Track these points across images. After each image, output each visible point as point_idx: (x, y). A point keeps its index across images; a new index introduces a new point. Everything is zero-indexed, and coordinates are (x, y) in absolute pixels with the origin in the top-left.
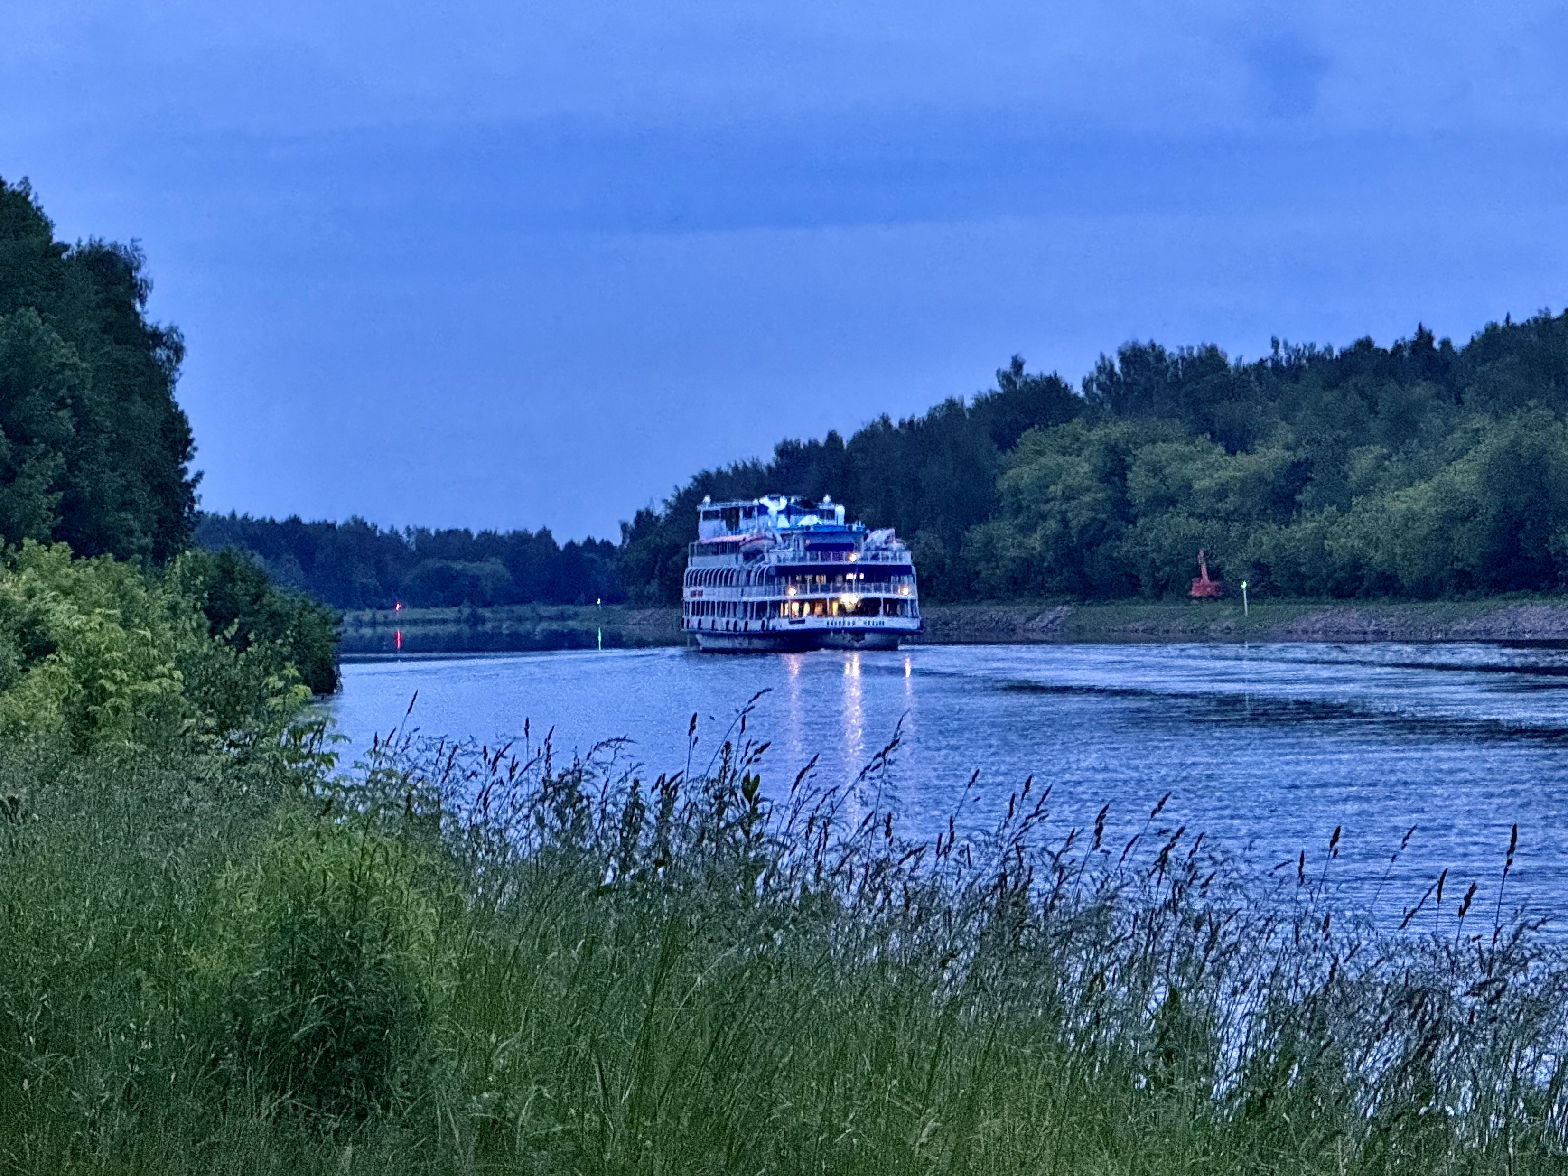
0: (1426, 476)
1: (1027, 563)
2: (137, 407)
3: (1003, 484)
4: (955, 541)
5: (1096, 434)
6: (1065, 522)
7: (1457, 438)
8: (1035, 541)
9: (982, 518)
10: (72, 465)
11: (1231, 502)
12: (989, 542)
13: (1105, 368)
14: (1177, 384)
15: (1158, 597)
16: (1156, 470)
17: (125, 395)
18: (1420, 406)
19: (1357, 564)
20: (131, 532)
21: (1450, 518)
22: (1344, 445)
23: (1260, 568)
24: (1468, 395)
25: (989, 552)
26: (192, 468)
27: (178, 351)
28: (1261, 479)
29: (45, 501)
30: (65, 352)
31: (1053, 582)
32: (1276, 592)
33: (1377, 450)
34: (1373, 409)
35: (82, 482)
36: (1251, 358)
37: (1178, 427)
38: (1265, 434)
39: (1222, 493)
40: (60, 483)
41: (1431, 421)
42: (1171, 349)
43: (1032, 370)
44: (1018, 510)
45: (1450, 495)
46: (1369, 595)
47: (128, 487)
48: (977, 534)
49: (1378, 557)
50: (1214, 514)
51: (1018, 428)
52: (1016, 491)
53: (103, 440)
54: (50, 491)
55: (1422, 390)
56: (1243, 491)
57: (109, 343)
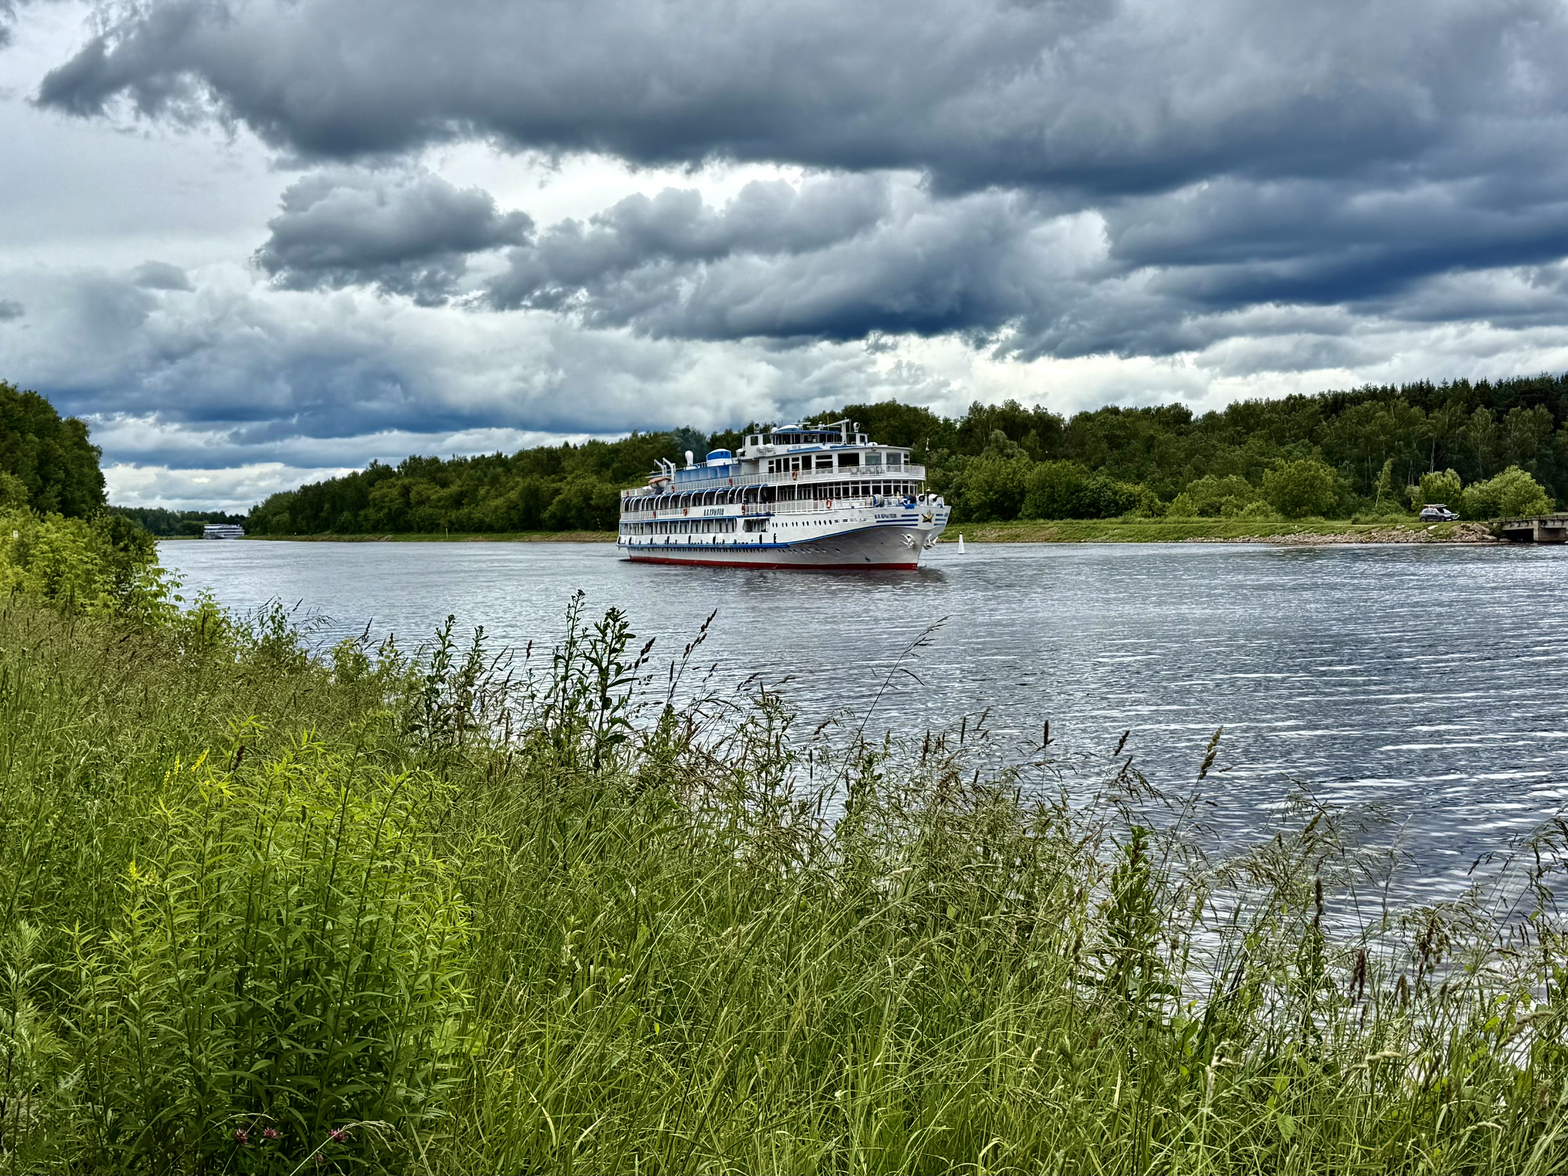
0: (501, 495)
1: (378, 522)
2: (86, 470)
3: (370, 497)
4: (356, 515)
5: (400, 482)
6: (390, 509)
7: (511, 484)
8: (381, 514)
9: (363, 507)
10: (64, 488)
11: (442, 503)
12: (366, 515)
13: (404, 463)
14: (425, 467)
15: (419, 532)
16: (418, 493)
17: (82, 466)
18: (499, 475)
19: (481, 522)
20: (84, 511)
21: (510, 508)
22: (477, 486)
23: (451, 523)
24: (514, 471)
25: (366, 518)
26: (105, 490)
28: (451, 496)
29: (55, 500)
30: (61, 451)
31: (387, 527)
32: (456, 530)
33: (487, 488)
34: (486, 476)
35: (67, 494)
36: (447, 460)
37: (425, 480)
38: (452, 482)
39: (439, 500)
40: (59, 494)
41: (503, 479)
42: (424, 456)
43: (381, 463)
44: (375, 505)
45: (509, 500)
46: (485, 531)
47: (84, 496)
48: (362, 513)
49: (487, 520)
50: (437, 507)
51: (376, 480)
52: (374, 499)
53: (75, 481)
54: (56, 497)
55: (499, 470)
56: (446, 500)
57: (76, 451)
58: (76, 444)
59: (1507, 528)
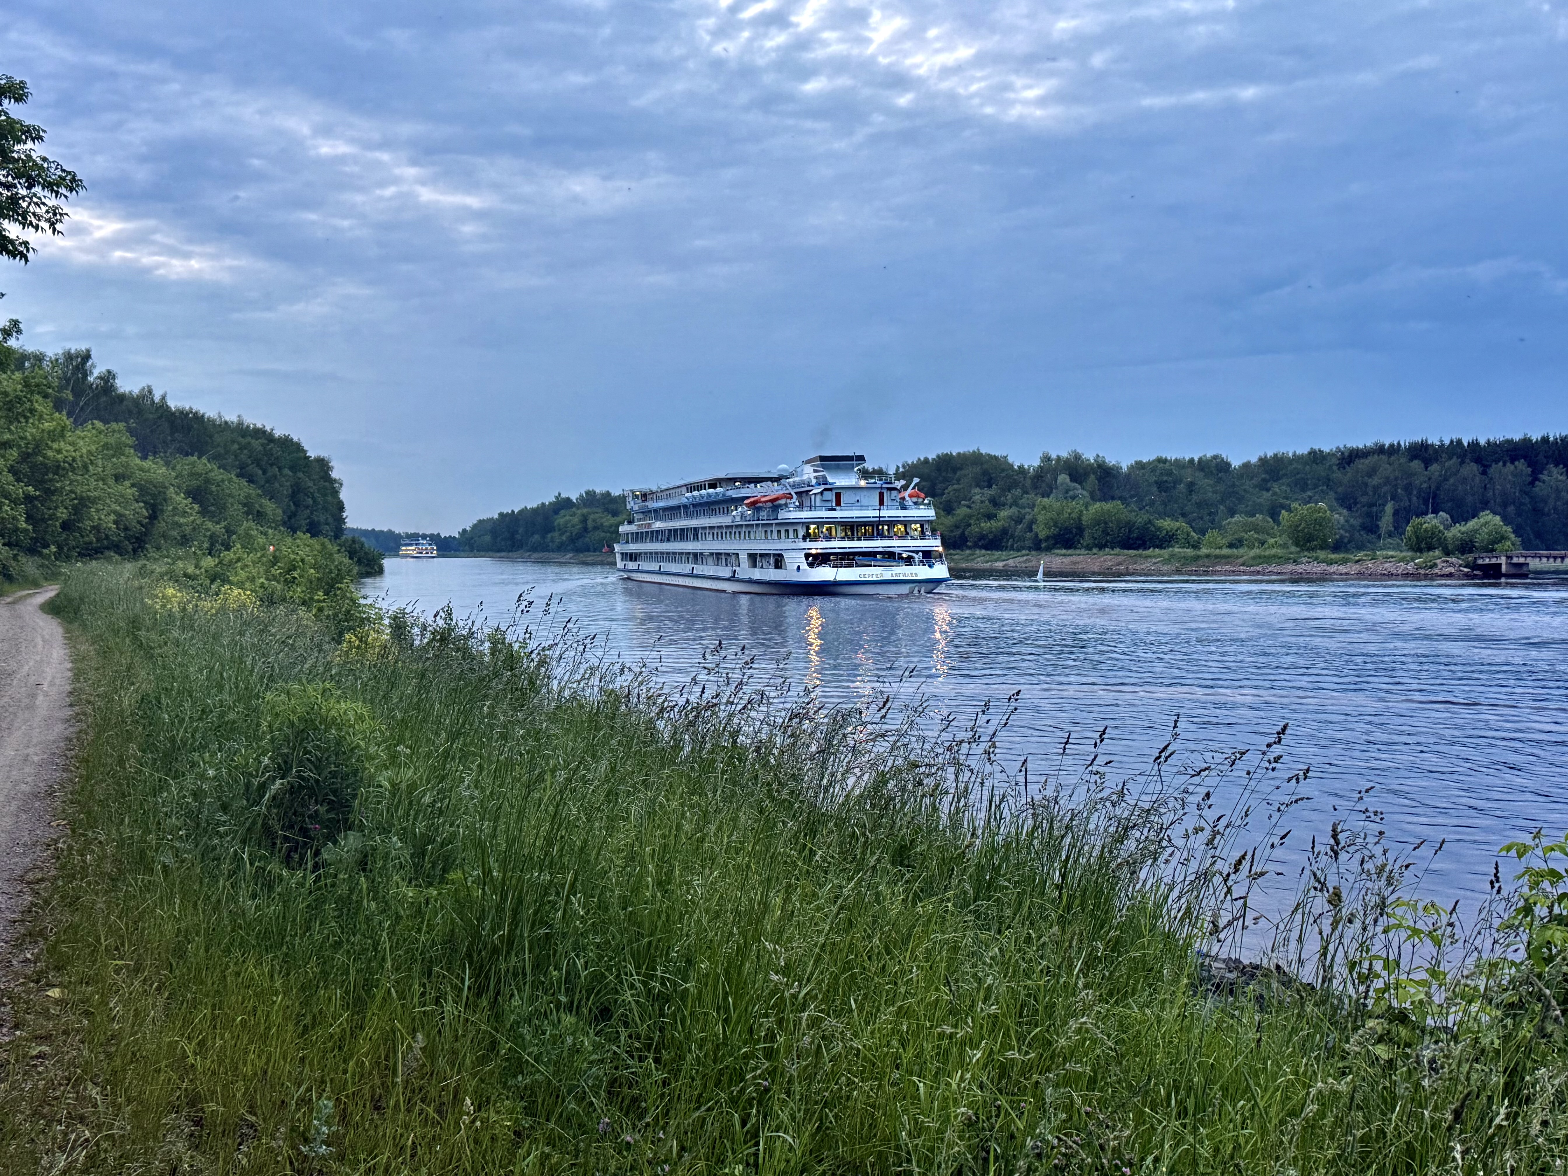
1: (562, 543)
2: (329, 498)
3: (556, 523)
5: (579, 512)
6: (571, 533)
8: (564, 538)
9: (551, 532)
10: (312, 513)
12: (552, 537)
13: (581, 496)
14: (599, 500)
16: (594, 520)
17: (327, 496)
20: (327, 531)
25: (552, 540)
26: (345, 515)
27: (341, 485)
29: (304, 522)
30: (310, 484)
31: (567, 550)
35: (314, 518)
36: (617, 494)
40: (309, 517)
42: (598, 491)
43: (563, 496)
44: (560, 530)
47: (328, 519)
48: (549, 536)
51: (560, 509)
52: (559, 525)
53: (320, 507)
54: (305, 520)
57: (322, 482)
58: (322, 478)
59: (1480, 562)
